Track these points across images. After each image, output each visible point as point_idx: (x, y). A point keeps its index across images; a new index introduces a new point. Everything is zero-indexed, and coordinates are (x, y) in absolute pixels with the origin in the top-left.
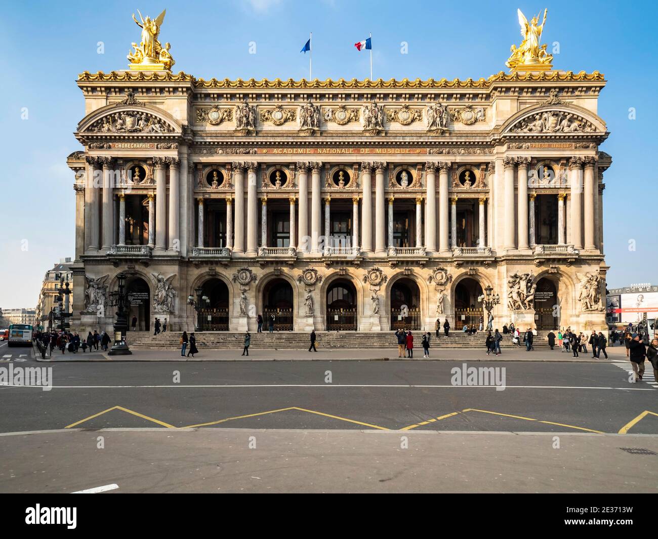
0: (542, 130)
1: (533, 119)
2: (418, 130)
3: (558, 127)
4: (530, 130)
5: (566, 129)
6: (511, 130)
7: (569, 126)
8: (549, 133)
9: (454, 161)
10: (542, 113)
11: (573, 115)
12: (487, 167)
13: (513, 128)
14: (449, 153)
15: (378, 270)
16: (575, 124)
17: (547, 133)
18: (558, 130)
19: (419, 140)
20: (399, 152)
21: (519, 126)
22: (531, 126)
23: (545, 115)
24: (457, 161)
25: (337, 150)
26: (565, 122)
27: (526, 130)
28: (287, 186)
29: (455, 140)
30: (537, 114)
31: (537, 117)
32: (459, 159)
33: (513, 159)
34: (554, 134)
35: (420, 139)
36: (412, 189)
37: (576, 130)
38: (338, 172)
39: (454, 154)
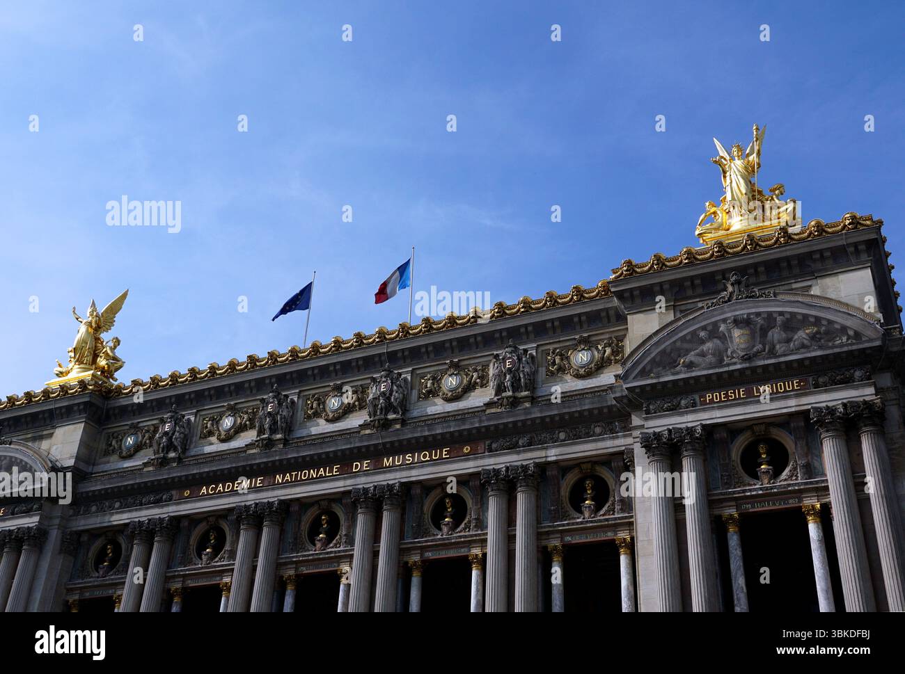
0: (721, 360)
1: (694, 339)
2: (477, 405)
3: (759, 347)
4: (690, 366)
5: (780, 348)
8: (737, 363)
9: (544, 460)
10: (716, 325)
11: (793, 315)
13: (648, 368)
14: (531, 444)
16: (802, 335)
17: (728, 365)
18: (758, 354)
19: (463, 427)
20: (427, 458)
22: (691, 357)
23: (722, 328)
24: (549, 459)
25: (309, 472)
26: (776, 334)
28: (220, 559)
30: (704, 328)
31: (702, 334)
32: (553, 454)
33: (658, 436)
34: (748, 365)
35: (464, 424)
36: (460, 535)
37: (803, 346)
38: (319, 517)
39: (543, 444)
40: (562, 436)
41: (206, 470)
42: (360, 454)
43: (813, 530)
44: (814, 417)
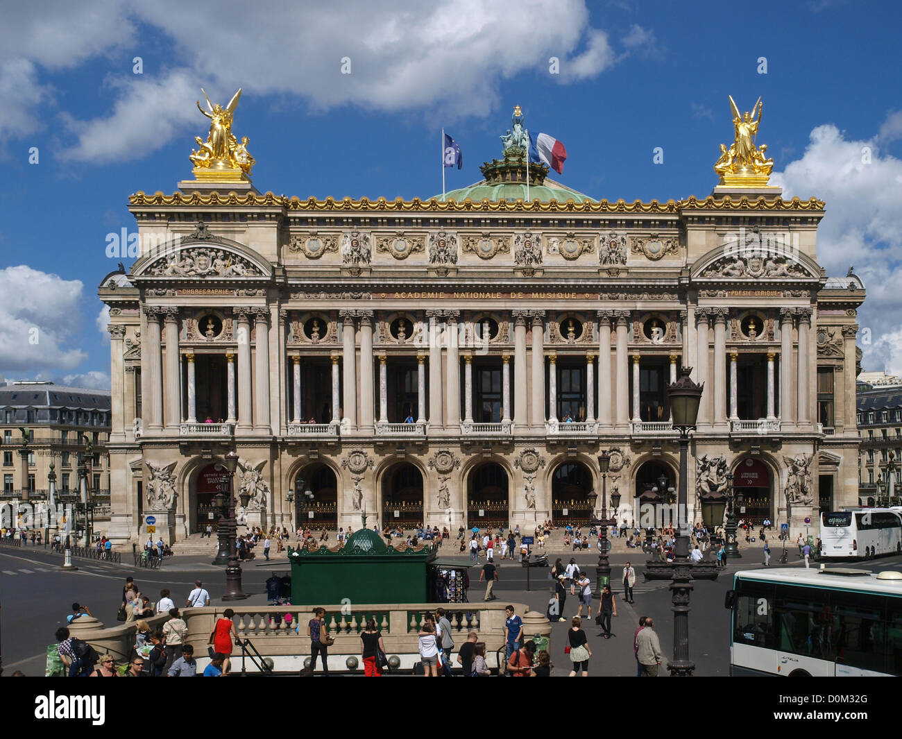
0: (743, 275)
3: (761, 270)
4: (728, 274)
5: (773, 272)
6: (702, 274)
7: (776, 270)
8: (750, 278)
9: (634, 309)
12: (678, 317)
13: (704, 272)
14: (626, 299)
15: (533, 452)
17: (747, 278)
18: (761, 275)
19: (587, 284)
20: (562, 298)
21: (714, 267)
22: (728, 268)
24: (638, 309)
25: (479, 295)
27: (720, 274)
29: (635, 283)
31: (735, 258)
32: (640, 306)
33: (706, 310)
34: (755, 280)
35: (589, 281)
36: (581, 343)
37: (784, 274)
38: (482, 321)
39: (634, 301)
40: (645, 296)
41: (402, 283)
42: (517, 289)
43: (771, 365)
44: (782, 312)
